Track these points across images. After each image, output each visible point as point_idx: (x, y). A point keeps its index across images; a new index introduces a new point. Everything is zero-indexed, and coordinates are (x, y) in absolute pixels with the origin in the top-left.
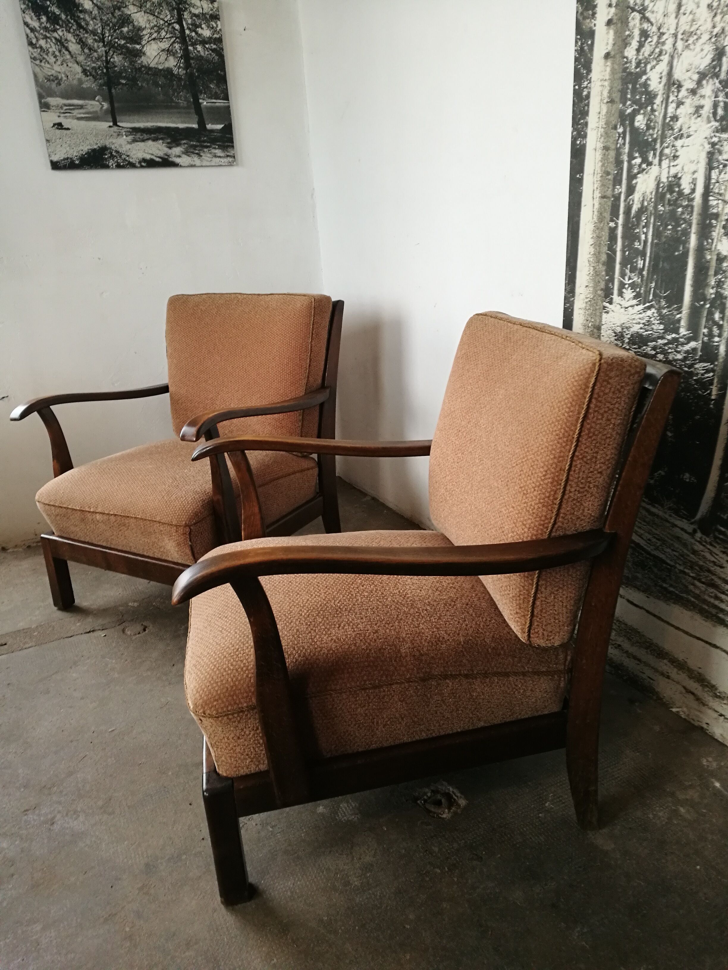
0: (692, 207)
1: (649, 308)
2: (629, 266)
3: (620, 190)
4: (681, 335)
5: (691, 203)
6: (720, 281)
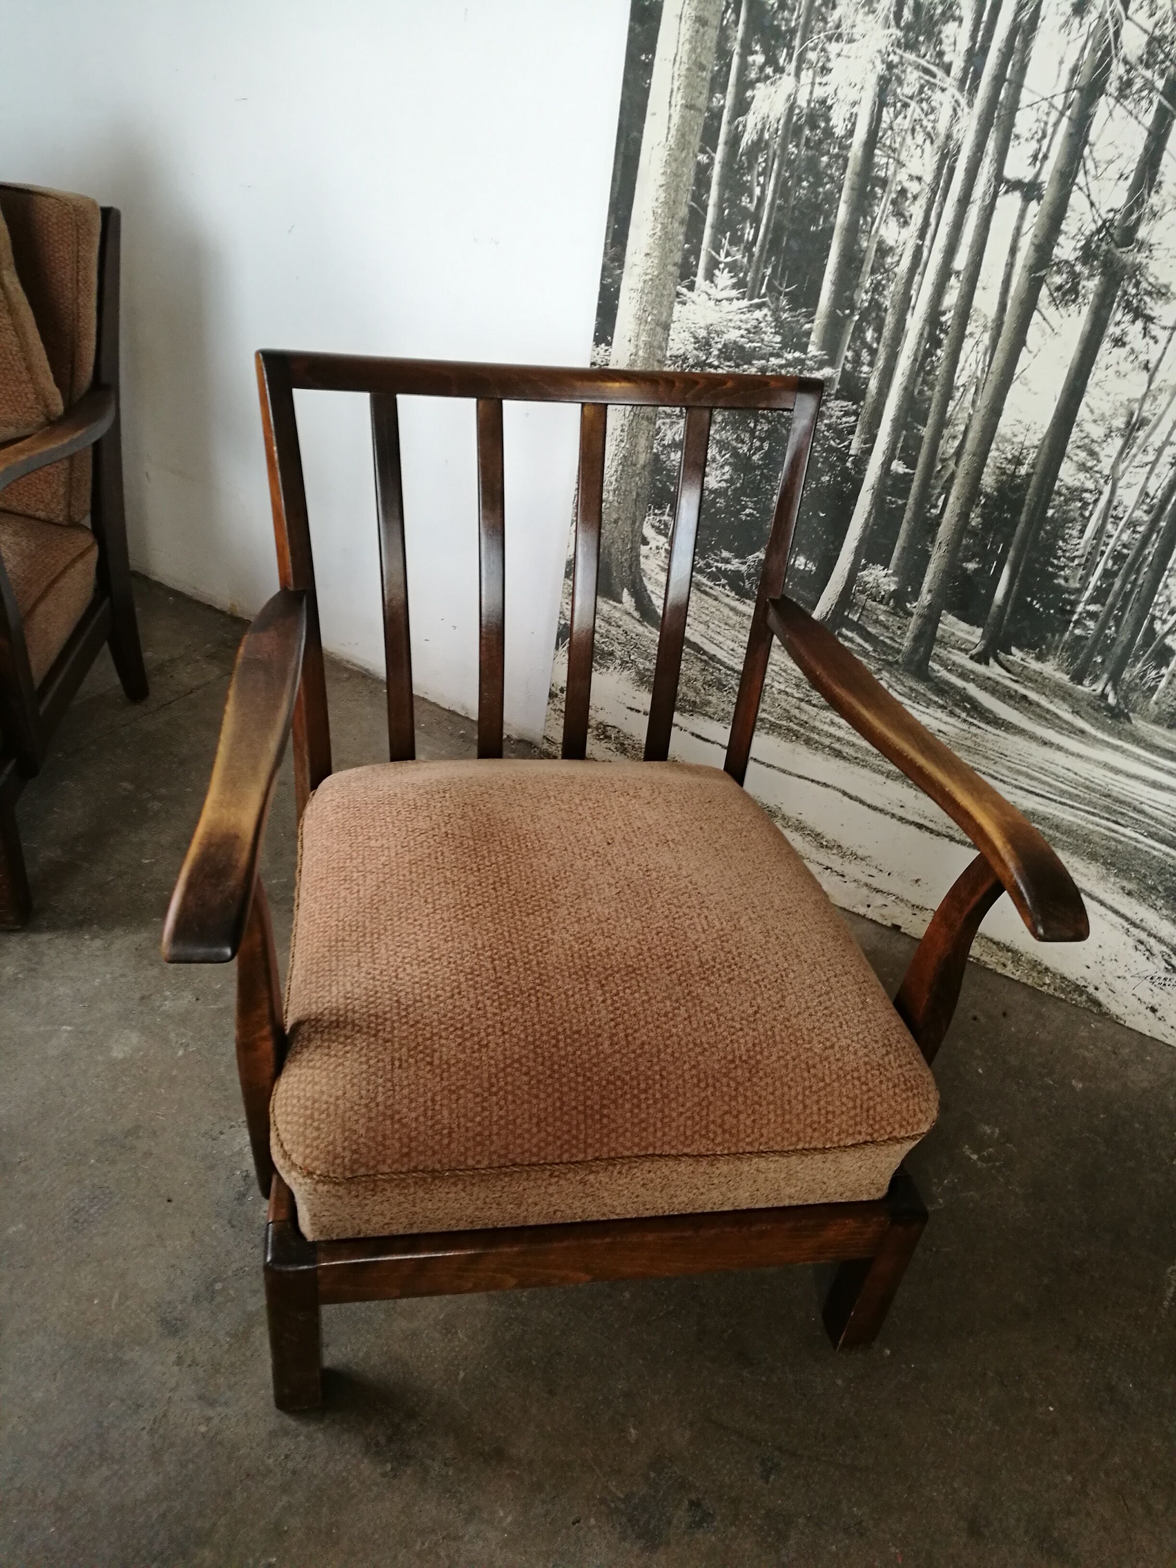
0: (846, 160)
1: (759, 306)
2: (728, 234)
3: (722, 102)
4: (809, 355)
5: (844, 153)
6: (879, 283)
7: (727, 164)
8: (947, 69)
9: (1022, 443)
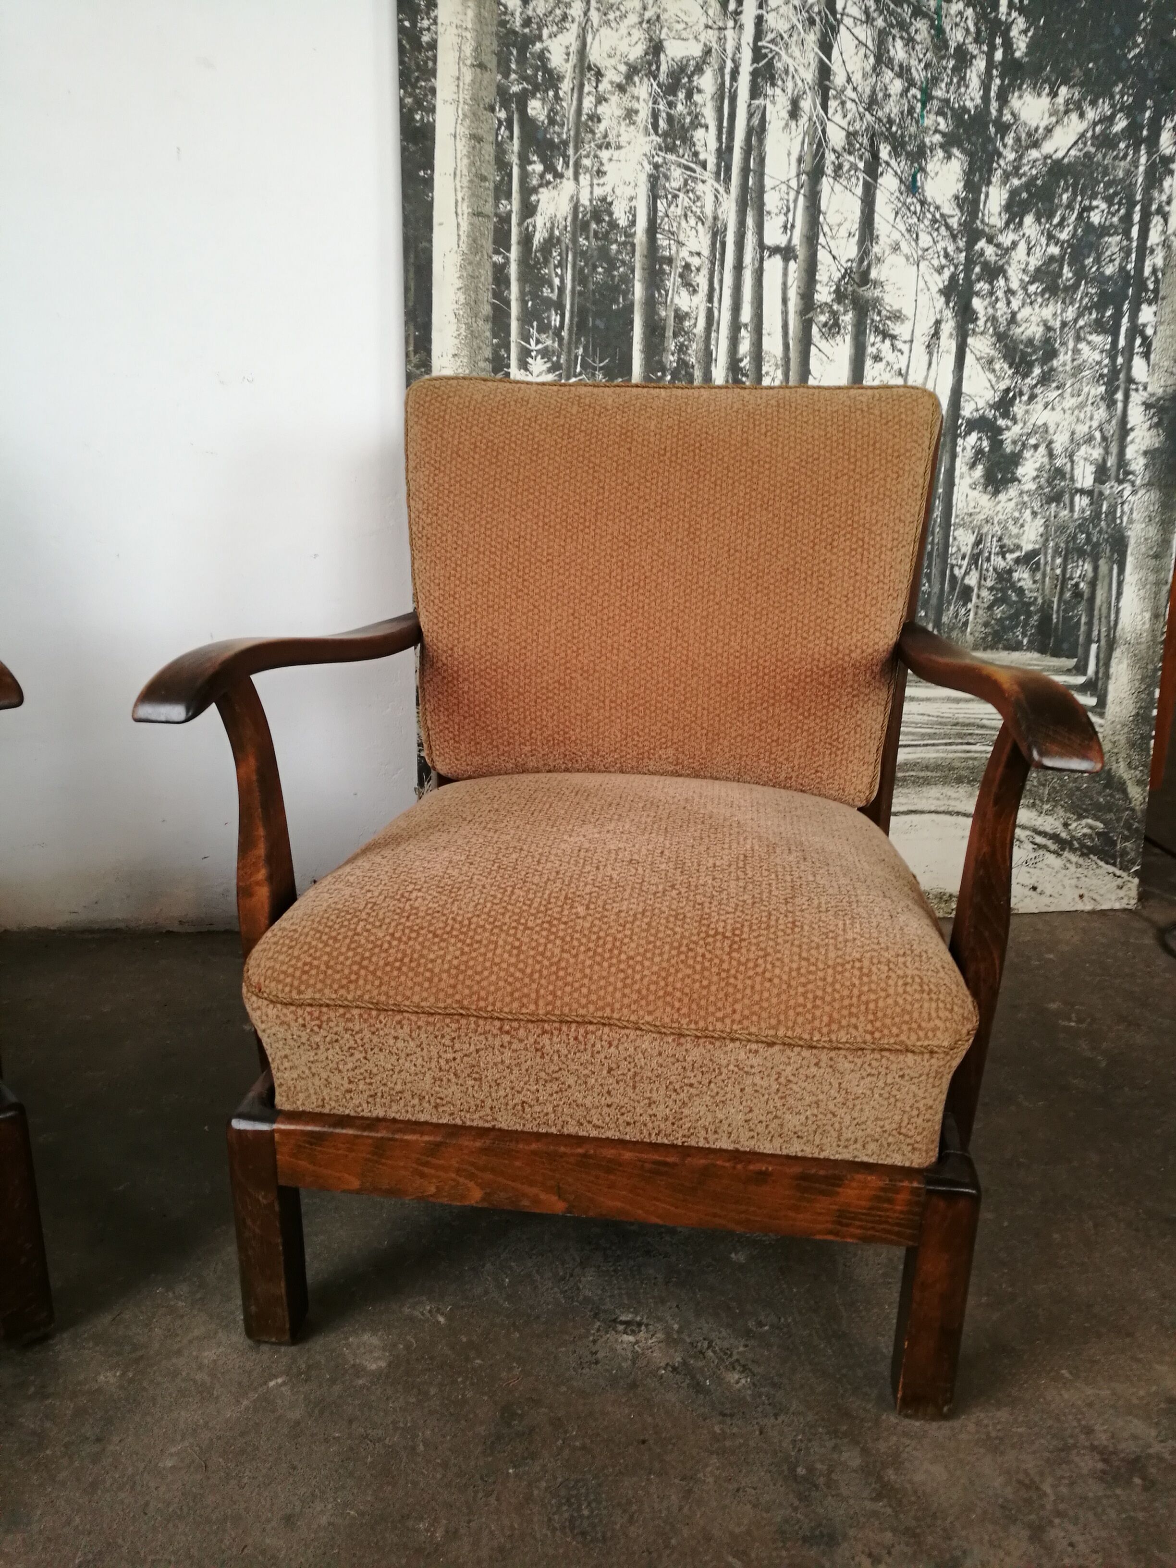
0: (633, 245)
2: (535, 324)
3: (509, 207)
5: (631, 239)
6: (682, 345)
7: (524, 261)
8: (704, 165)
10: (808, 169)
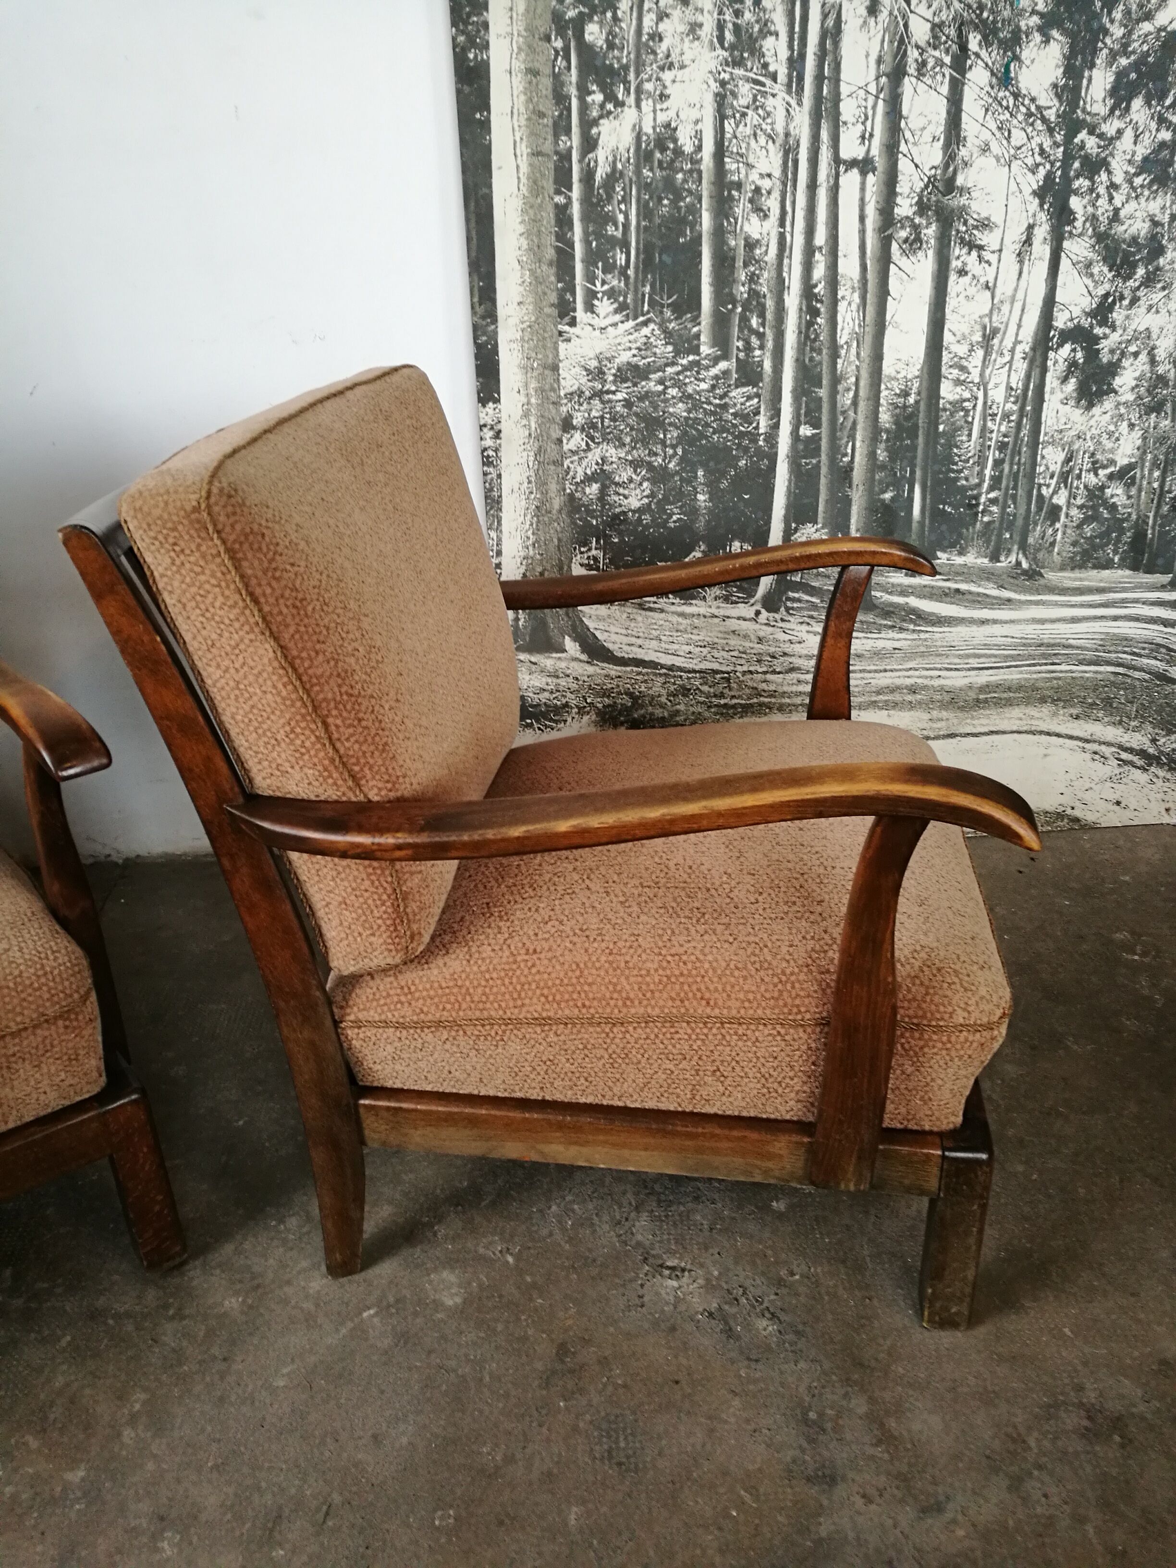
0: (700, 172)
1: (645, 324)
2: (600, 264)
3: (569, 144)
4: (703, 355)
5: (697, 166)
6: (753, 274)
7: (587, 200)
8: (774, 77)
9: (905, 377)
10: (888, 70)
